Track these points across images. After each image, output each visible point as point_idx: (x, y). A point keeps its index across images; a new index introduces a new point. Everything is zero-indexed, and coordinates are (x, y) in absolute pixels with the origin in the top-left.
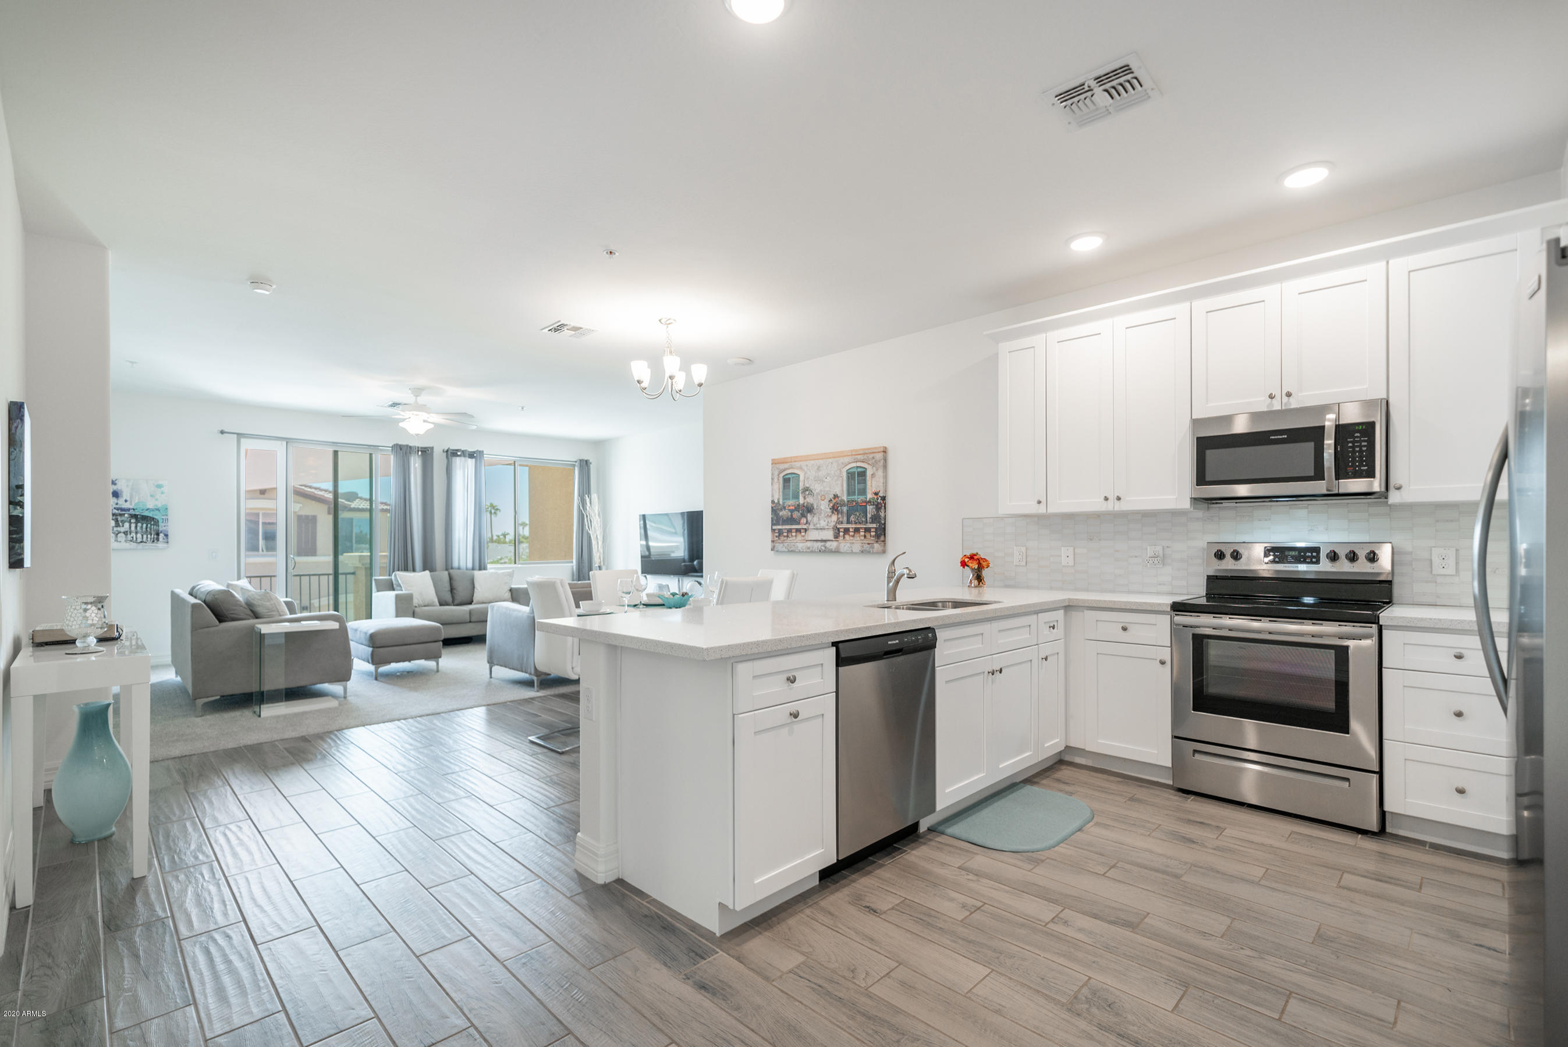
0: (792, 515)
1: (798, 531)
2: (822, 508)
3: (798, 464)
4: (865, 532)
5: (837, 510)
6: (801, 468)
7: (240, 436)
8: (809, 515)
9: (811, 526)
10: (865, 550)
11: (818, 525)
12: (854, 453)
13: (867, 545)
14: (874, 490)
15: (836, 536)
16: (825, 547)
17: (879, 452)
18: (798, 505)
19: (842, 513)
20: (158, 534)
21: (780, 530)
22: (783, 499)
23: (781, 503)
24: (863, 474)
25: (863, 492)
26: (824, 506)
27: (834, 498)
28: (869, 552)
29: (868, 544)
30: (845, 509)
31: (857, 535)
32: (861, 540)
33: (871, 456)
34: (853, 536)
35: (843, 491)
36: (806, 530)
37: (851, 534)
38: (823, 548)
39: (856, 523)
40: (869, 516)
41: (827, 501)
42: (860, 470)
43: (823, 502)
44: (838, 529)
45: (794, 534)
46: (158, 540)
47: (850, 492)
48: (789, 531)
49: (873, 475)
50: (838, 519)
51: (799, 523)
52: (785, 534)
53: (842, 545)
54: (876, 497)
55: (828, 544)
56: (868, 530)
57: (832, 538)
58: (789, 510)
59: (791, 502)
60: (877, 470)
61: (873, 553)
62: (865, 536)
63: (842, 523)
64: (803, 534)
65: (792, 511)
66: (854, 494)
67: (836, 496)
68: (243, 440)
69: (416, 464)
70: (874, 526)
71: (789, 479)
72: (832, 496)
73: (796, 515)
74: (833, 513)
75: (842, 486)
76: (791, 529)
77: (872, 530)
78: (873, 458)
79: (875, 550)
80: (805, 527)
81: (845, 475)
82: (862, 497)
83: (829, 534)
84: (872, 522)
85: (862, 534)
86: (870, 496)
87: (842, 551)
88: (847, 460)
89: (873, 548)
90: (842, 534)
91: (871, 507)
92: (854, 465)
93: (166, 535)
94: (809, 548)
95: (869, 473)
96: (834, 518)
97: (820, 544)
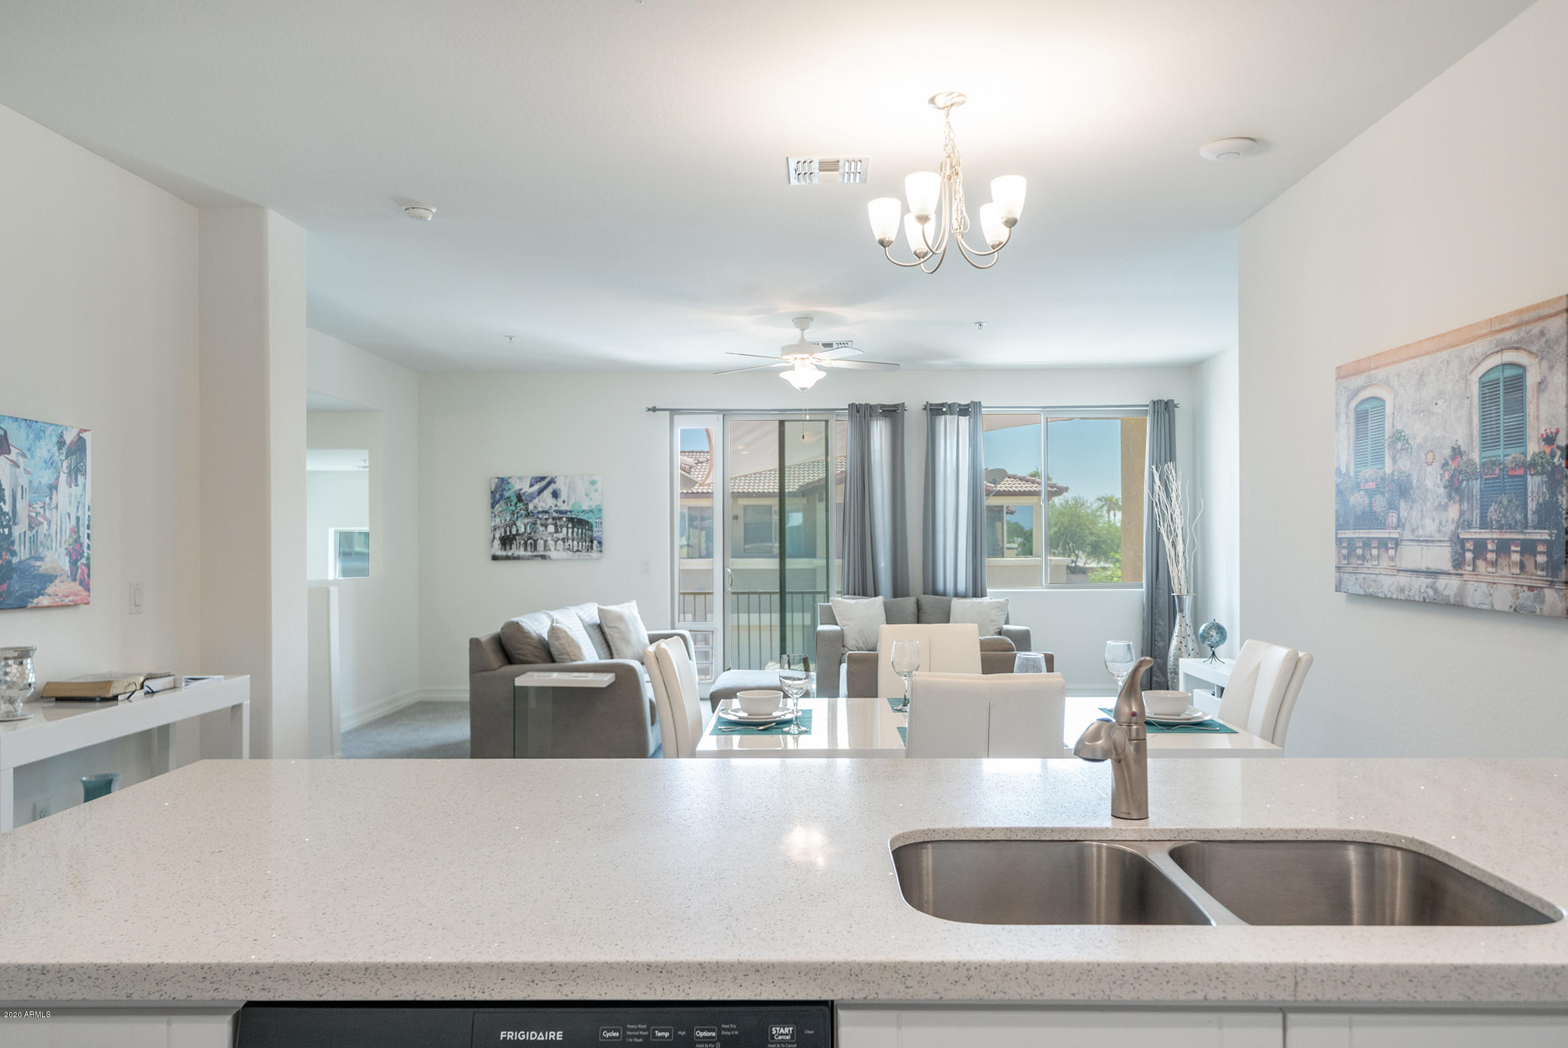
0: (1371, 504)
1: (1383, 544)
2: (1429, 484)
3: (1380, 374)
4: (1522, 553)
5: (1458, 490)
6: (1386, 383)
7: (673, 412)
8: (1403, 504)
9: (1407, 535)
10: (1523, 607)
11: (1421, 532)
12: (1498, 326)
13: (1527, 593)
14: (1544, 428)
15: (1458, 562)
16: (1435, 590)
17: (1557, 314)
18: (1383, 479)
19: (1470, 498)
20: (592, 542)
21: (1350, 540)
22: (1357, 465)
23: (1352, 474)
24: (1515, 383)
25: (1518, 437)
26: (1433, 480)
27: (1453, 458)
28: (1532, 613)
29: (1531, 588)
30: (1476, 486)
31: (1503, 562)
32: (1513, 576)
33: (1536, 328)
34: (1494, 564)
35: (1471, 435)
36: (1397, 543)
37: (1491, 556)
38: (1431, 592)
39: (1501, 528)
40: (1532, 506)
41: (1437, 465)
42: (1510, 372)
43: (1429, 469)
44: (1462, 542)
45: (1375, 552)
46: (592, 549)
47: (1488, 440)
48: (1367, 543)
49: (1541, 385)
50: (1462, 513)
51: (1382, 525)
52: (1359, 552)
53: (1471, 586)
54: (1548, 450)
55: (1442, 582)
56: (1528, 548)
57: (1447, 566)
58: (1367, 491)
59: (1369, 472)
60: (1551, 368)
61: (1542, 616)
62: (1522, 566)
63: (1470, 526)
64: (1392, 552)
65: (1371, 494)
66: (1496, 446)
67: (1457, 452)
68: (676, 417)
69: (879, 431)
70: (1544, 535)
71: (1366, 412)
72: (1447, 452)
73: (1380, 503)
74: (1450, 497)
75: (1470, 422)
76: (1369, 539)
77: (1541, 548)
78: (1542, 333)
79: (1546, 609)
80: (1395, 535)
81: (1475, 390)
82: (1514, 453)
83: (1441, 557)
84: (1539, 526)
85: (1516, 557)
86: (1533, 447)
87: (1469, 602)
88: (1481, 347)
89: (1542, 602)
90: (1469, 556)
91: (1537, 479)
92: (1496, 360)
93: (600, 543)
94: (1402, 590)
95: (1532, 379)
96: (1453, 512)
97: (1423, 582)
